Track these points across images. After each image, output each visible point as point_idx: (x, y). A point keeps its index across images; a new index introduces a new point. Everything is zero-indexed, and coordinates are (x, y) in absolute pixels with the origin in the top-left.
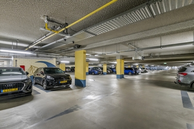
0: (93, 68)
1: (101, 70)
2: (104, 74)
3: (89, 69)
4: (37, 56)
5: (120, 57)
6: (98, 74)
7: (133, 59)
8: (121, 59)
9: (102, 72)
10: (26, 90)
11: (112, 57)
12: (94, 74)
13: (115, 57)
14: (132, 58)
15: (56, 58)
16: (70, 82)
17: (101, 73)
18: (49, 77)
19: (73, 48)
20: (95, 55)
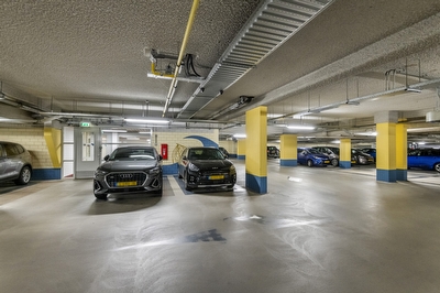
0: (310, 150)
1: (333, 155)
2: (343, 167)
3: (299, 151)
4: (187, 127)
5: (387, 117)
6: (324, 166)
7: (429, 118)
8: (391, 121)
9: (338, 160)
10: (150, 185)
11: (364, 119)
12: (313, 166)
13: (372, 118)
14: (424, 118)
15: (220, 129)
16: (232, 179)
17: (335, 162)
18: (191, 166)
19: (236, 105)
20: (295, 117)
